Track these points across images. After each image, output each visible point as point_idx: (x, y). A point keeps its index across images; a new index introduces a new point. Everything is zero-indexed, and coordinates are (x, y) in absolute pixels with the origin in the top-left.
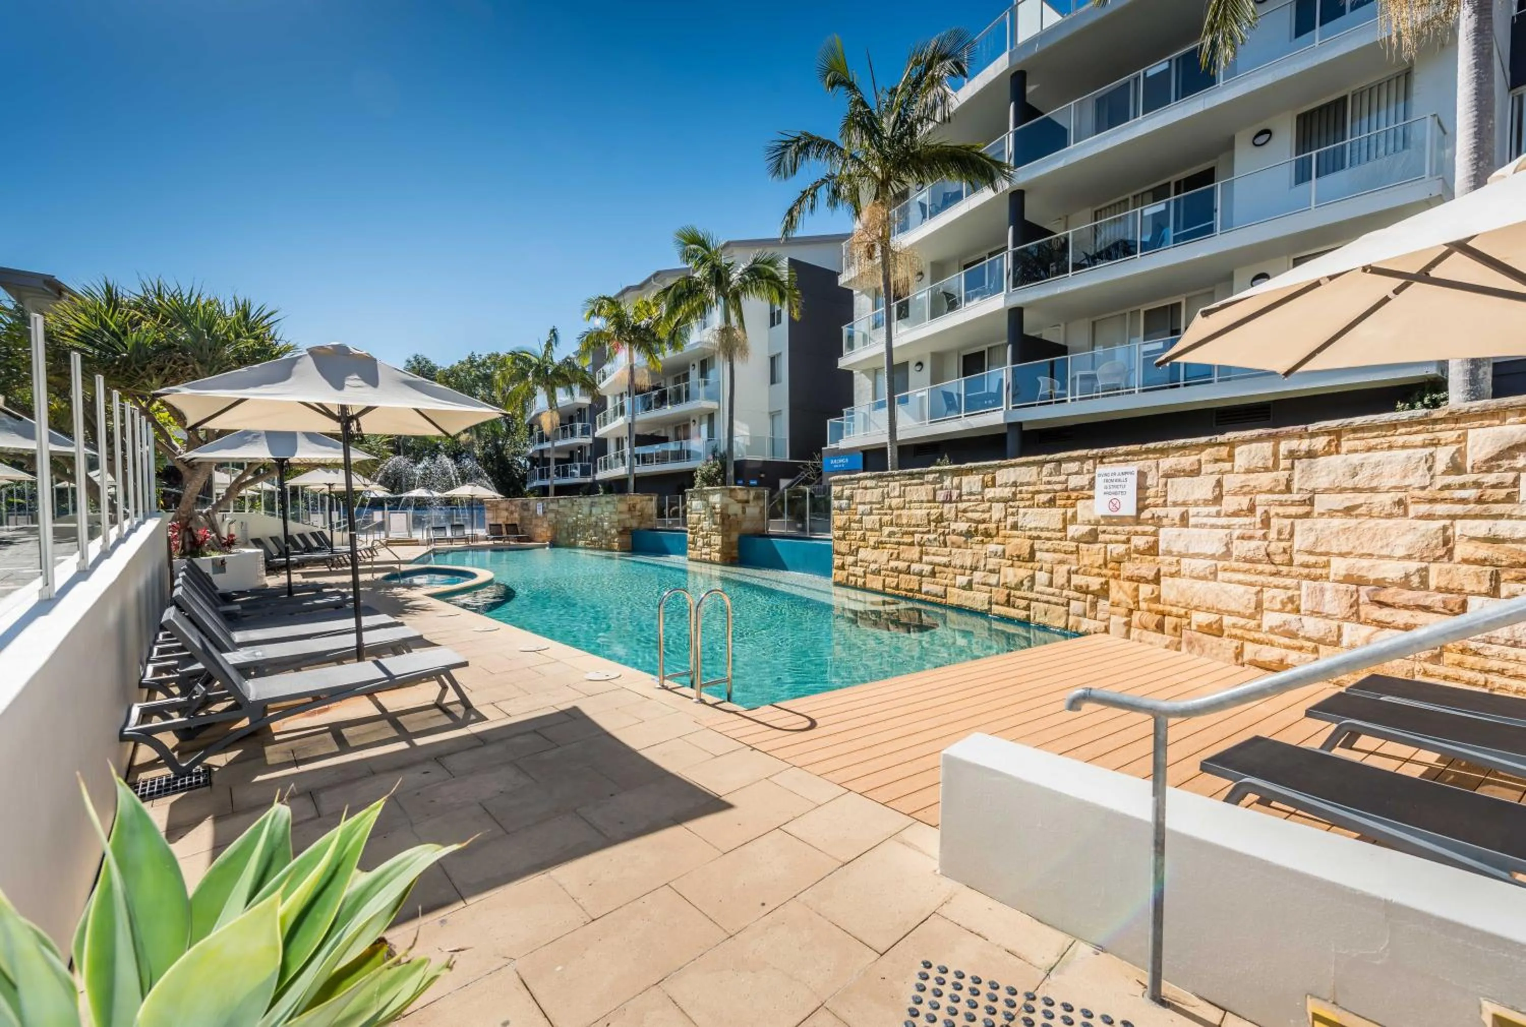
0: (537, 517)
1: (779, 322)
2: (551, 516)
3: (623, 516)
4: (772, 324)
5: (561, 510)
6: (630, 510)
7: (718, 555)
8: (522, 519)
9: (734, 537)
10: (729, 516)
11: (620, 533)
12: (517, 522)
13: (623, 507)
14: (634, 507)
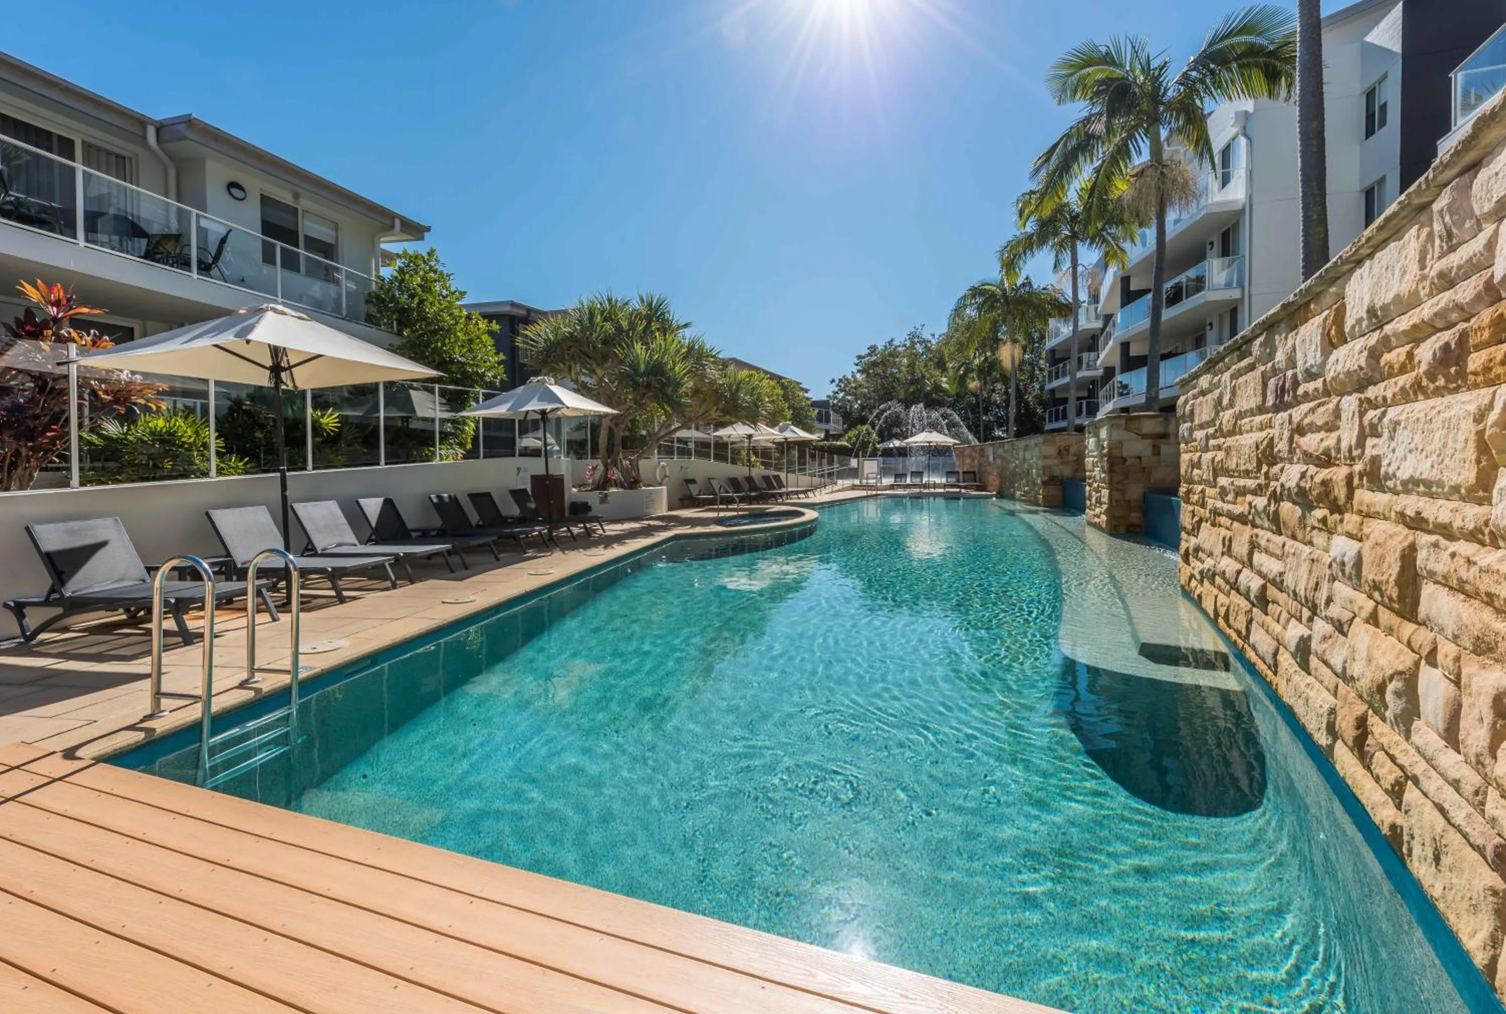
0: (990, 464)
1: (1383, 123)
2: (999, 462)
3: (1049, 462)
4: (1370, 132)
5: (1005, 455)
6: (1060, 452)
7: (1104, 518)
8: (980, 465)
9: (1135, 491)
10: (1125, 460)
11: (1045, 483)
12: (976, 470)
13: (1051, 450)
14: (1067, 449)
